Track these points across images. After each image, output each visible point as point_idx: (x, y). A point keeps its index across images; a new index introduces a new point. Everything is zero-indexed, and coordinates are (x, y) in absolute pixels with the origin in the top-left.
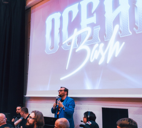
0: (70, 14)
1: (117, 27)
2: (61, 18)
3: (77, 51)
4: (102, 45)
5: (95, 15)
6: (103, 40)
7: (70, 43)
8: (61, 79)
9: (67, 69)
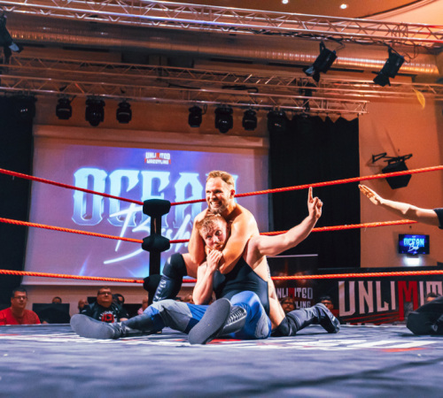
0: (125, 180)
1: (188, 217)
2: (107, 181)
3: (134, 230)
4: (170, 231)
5: (163, 195)
6: (171, 226)
7: (123, 218)
8: (106, 262)
9: (116, 250)
